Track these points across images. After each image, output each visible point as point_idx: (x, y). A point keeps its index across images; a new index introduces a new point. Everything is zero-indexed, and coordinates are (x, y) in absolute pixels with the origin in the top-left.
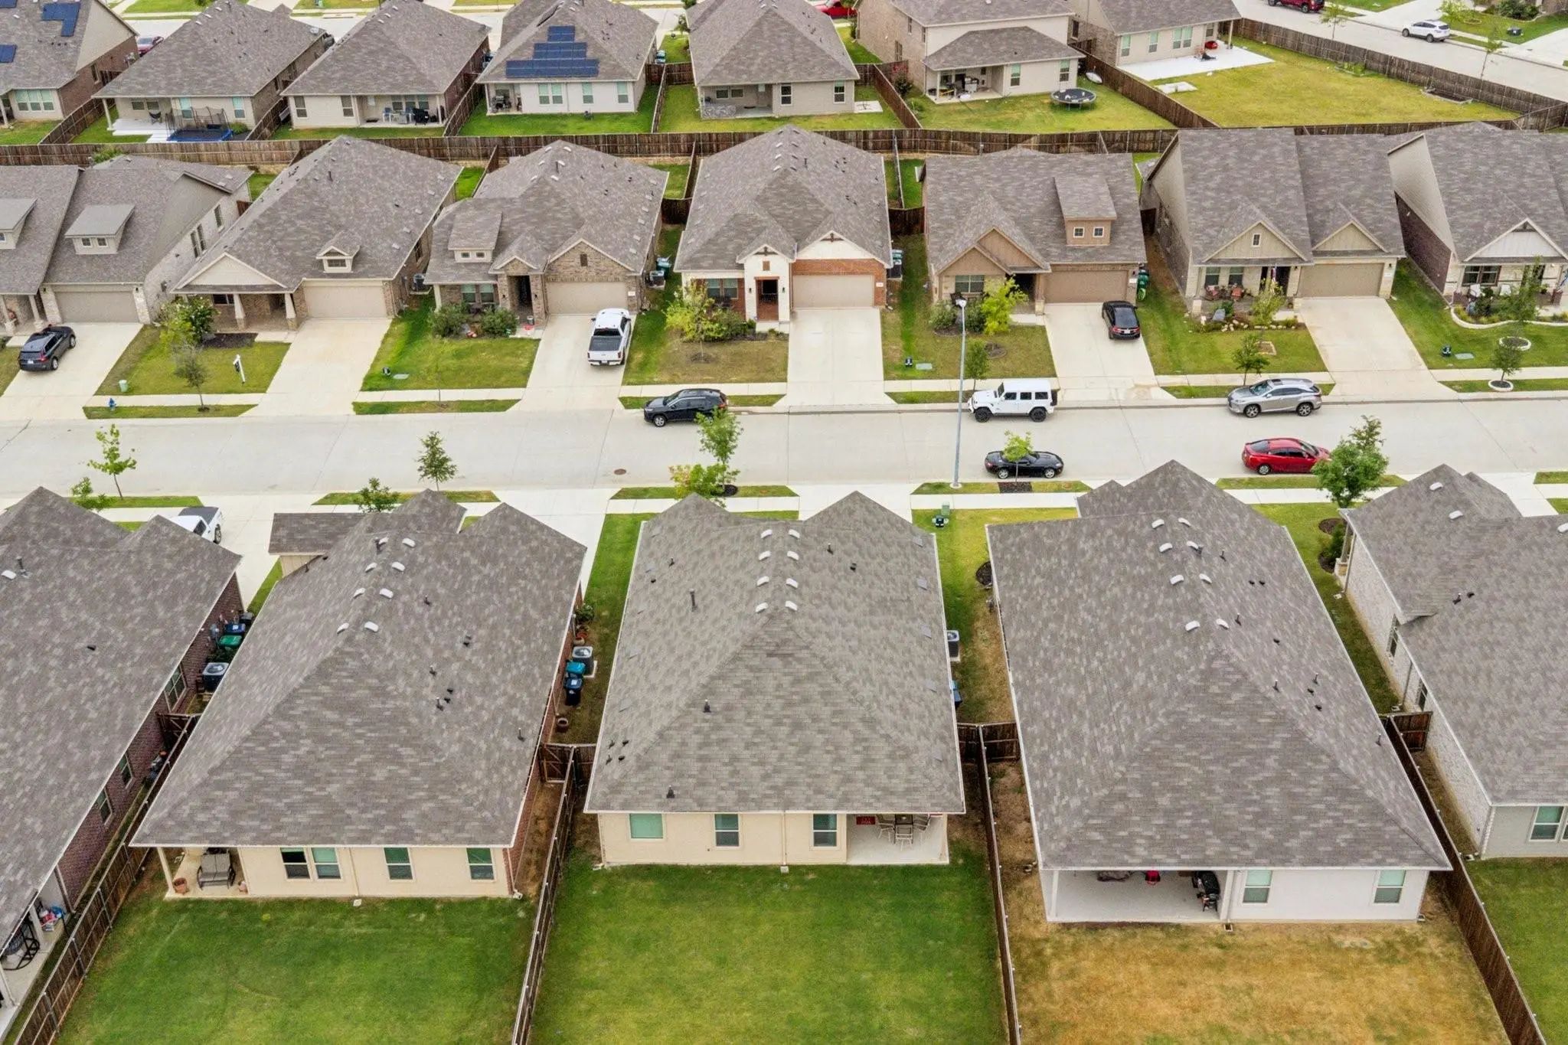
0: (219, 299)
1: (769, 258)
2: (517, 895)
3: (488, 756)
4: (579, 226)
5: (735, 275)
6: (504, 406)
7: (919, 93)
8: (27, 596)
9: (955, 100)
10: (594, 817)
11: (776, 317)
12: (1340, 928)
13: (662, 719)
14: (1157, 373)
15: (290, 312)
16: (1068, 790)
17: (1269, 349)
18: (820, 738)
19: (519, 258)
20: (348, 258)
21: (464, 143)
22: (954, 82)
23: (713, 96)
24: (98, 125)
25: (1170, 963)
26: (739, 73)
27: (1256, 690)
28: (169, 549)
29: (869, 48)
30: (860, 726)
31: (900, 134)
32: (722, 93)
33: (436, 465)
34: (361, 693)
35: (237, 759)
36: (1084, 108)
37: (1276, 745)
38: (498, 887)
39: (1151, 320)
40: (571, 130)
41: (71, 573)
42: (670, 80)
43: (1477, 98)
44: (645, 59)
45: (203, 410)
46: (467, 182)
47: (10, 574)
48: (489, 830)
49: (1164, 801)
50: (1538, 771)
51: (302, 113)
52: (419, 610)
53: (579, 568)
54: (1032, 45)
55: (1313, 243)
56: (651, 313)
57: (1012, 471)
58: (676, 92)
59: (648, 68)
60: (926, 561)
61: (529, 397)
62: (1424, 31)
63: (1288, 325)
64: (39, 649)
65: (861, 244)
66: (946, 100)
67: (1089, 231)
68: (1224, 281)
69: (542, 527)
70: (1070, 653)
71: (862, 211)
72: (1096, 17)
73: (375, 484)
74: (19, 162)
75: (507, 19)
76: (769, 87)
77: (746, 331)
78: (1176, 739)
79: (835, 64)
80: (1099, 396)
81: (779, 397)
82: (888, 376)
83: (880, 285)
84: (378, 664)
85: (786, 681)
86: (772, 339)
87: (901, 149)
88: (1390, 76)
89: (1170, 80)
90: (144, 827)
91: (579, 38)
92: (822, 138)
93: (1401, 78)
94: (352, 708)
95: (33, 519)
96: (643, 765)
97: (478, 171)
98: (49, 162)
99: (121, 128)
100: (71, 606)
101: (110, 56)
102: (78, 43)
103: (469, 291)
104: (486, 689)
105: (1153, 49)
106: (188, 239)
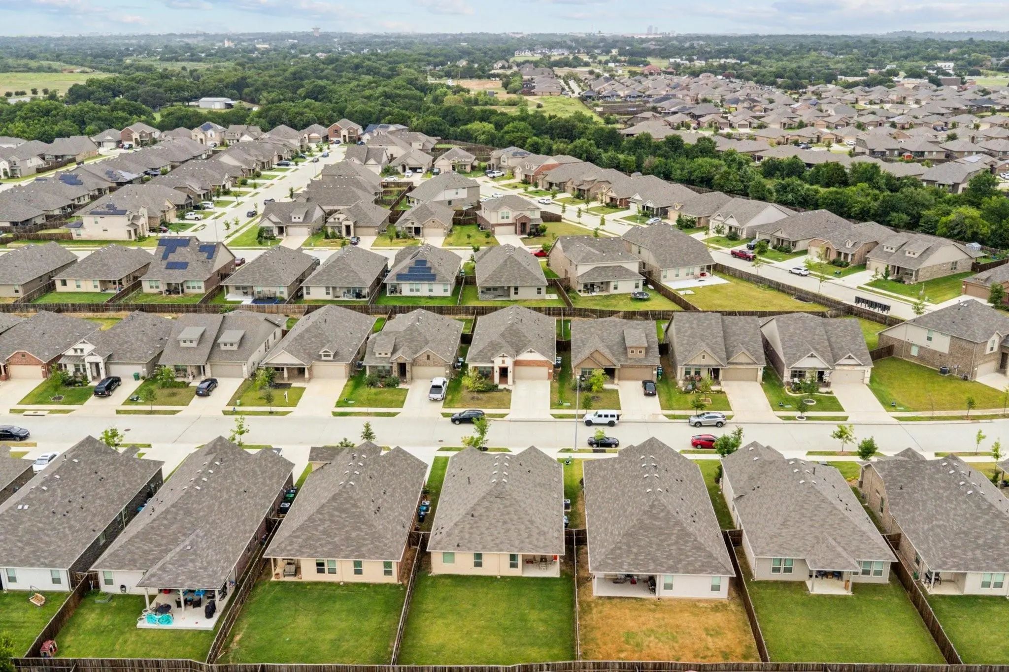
0: (277, 369)
1: (505, 359)
2: (400, 583)
3: (392, 531)
4: (427, 343)
5: (490, 365)
6: (394, 415)
7: (574, 292)
8: (223, 471)
9: (589, 295)
10: (430, 553)
11: (506, 382)
12: (699, 601)
13: (456, 519)
14: (662, 409)
15: (307, 375)
16: (602, 546)
17: (708, 401)
18: (513, 527)
19: (402, 356)
20: (332, 354)
21: (377, 307)
22: (589, 287)
23: (485, 290)
24: (220, 296)
25: (637, 610)
26: (496, 281)
27: (668, 512)
28: (270, 459)
29: (555, 271)
30: (528, 523)
31: (564, 309)
32: (489, 289)
33: (368, 435)
34: (348, 506)
35: (302, 528)
36: (645, 300)
37: (676, 531)
38: (393, 579)
39: (662, 388)
40: (423, 303)
41: (237, 464)
42: (466, 283)
43: (815, 302)
44: (456, 274)
45: (271, 413)
46: (378, 325)
47: (217, 463)
48: (392, 555)
49: (635, 550)
50: (771, 545)
51: (308, 293)
52: (368, 480)
53: (425, 472)
54: (623, 273)
55: (728, 359)
56: (455, 380)
57: (598, 444)
58: (469, 287)
59: (457, 277)
60: (559, 473)
61: (404, 412)
62: (798, 271)
63: (718, 392)
64: (228, 490)
65: (543, 354)
66: (586, 295)
67: (637, 352)
68: (693, 373)
69: (412, 456)
70: (608, 502)
71: (544, 340)
72: (652, 261)
73: (346, 440)
74: (188, 311)
75: (397, 255)
76: (509, 288)
77: (494, 388)
78: (639, 529)
79: (538, 279)
80: (637, 417)
81: (506, 415)
82: (552, 408)
83: (551, 371)
84: (355, 496)
85: (501, 507)
86: (505, 392)
87: (564, 315)
88: (779, 290)
89: (683, 289)
90: (268, 551)
91: (428, 265)
92: (529, 310)
93: (783, 292)
94: (344, 511)
95: (218, 447)
96: (449, 535)
97: (383, 319)
98: (200, 312)
99: (230, 297)
100: (238, 476)
101: (225, 267)
102: (214, 261)
103: (380, 368)
104: (391, 509)
105: (677, 276)
106: (263, 345)
